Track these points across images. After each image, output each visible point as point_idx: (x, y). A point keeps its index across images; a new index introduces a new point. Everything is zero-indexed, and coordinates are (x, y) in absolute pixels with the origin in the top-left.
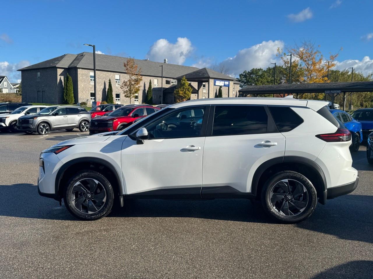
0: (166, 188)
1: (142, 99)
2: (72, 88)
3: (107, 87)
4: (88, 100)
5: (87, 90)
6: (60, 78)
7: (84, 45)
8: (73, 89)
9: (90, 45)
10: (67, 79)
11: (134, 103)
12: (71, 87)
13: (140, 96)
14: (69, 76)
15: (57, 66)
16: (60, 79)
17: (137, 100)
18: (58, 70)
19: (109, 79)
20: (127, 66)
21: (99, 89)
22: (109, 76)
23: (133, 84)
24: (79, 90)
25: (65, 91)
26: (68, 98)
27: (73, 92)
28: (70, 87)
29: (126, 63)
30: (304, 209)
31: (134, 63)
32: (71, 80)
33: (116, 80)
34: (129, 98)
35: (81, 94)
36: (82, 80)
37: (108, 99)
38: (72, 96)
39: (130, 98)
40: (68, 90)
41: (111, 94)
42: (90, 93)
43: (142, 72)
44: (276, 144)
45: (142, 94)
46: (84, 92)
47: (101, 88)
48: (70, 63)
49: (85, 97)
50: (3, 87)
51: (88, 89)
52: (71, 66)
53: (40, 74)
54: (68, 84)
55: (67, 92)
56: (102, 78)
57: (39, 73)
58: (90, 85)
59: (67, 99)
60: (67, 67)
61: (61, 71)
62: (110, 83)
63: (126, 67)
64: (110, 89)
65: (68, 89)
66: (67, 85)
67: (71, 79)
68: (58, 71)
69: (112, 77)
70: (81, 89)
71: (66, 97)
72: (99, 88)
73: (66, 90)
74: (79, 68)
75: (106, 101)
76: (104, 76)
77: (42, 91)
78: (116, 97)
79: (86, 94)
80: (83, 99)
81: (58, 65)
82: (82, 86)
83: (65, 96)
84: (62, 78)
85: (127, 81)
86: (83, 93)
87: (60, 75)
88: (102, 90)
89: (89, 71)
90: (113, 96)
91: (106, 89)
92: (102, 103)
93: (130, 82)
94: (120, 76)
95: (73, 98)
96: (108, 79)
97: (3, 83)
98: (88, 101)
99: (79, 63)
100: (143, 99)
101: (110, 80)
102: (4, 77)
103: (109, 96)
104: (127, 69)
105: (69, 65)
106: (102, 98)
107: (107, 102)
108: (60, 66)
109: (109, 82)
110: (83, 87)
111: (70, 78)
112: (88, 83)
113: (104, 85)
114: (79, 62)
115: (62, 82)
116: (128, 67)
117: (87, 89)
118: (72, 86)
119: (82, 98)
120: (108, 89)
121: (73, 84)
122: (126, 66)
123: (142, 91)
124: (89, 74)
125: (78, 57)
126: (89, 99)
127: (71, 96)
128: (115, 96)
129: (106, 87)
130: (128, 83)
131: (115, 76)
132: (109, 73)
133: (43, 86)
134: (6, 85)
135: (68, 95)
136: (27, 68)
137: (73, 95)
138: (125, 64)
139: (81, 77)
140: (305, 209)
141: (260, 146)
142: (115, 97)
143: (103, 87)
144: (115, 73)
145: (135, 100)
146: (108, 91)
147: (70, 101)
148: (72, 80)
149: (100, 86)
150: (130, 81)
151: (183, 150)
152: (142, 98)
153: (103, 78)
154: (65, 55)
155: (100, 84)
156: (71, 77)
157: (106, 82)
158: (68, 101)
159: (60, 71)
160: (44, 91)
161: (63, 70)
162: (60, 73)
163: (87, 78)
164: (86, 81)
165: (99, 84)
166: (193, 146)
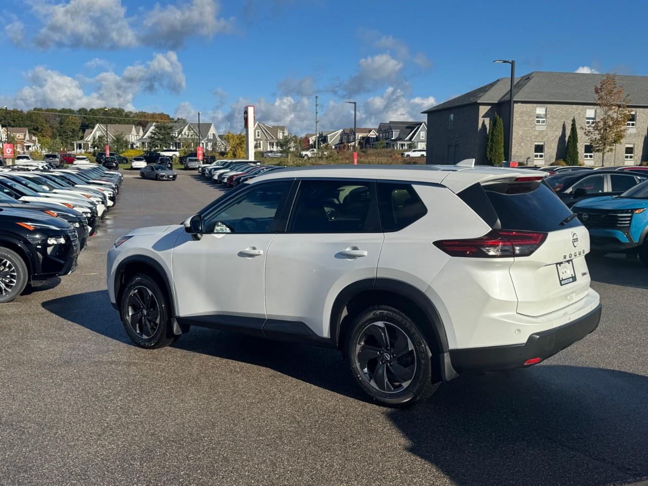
0: (225, 314)
1: (641, 154)
2: (501, 139)
3: (568, 133)
4: (529, 158)
5: (528, 141)
6: (483, 121)
7: (494, 61)
8: (503, 140)
9: (505, 62)
10: (494, 123)
11: (624, 163)
12: (500, 135)
13: (637, 149)
14: (498, 117)
15: (478, 101)
16: (483, 124)
17: (631, 157)
18: (481, 107)
19: (572, 118)
20: (601, 91)
21: (552, 137)
22: (574, 112)
23: (611, 125)
24: (513, 141)
25: (489, 143)
26: (494, 156)
27: (503, 144)
28: (498, 137)
29: (599, 87)
30: (409, 382)
31: (615, 84)
32: (500, 124)
33: (588, 118)
34: (601, 154)
35: (516, 147)
36: (521, 123)
37: (568, 156)
38: (501, 152)
39: (603, 154)
40: (493, 142)
41: (575, 147)
42: (534, 147)
43: (630, 100)
44: (366, 253)
45: (643, 144)
46: (522, 144)
47: (557, 136)
48: (503, 95)
49: (523, 152)
50: (419, 140)
51: (531, 137)
52: (503, 100)
53: (454, 118)
54: (495, 131)
55: (492, 146)
56: (558, 117)
57: (452, 116)
58: (535, 131)
59: (492, 157)
60: (497, 102)
61: (485, 109)
62: (574, 126)
63: (598, 93)
64: (574, 137)
65: (495, 141)
66: (493, 133)
67: (502, 122)
68: (480, 111)
69: (579, 114)
70: (517, 139)
71: (490, 153)
72: (551, 135)
73: (491, 141)
74: (517, 102)
75: (563, 160)
76: (564, 112)
77: (456, 145)
78: (585, 152)
79: (525, 147)
80: (521, 157)
81: (481, 99)
82: (521, 133)
83: (488, 154)
84: (487, 121)
85: (600, 120)
86: (520, 145)
87: (482, 117)
88: (557, 140)
89: (535, 105)
90: (578, 150)
91: (565, 137)
92: (556, 163)
93: (605, 123)
94: (596, 111)
95: (503, 155)
96: (570, 118)
97: (419, 133)
98: (529, 160)
99: (518, 94)
100: (643, 153)
101: (574, 121)
102: (421, 124)
103: (571, 150)
104: (601, 97)
105: (500, 97)
106: (557, 155)
107: (565, 161)
108: (485, 100)
109: (572, 123)
110: (521, 135)
111: (500, 121)
112: (532, 128)
113: (562, 129)
114: (518, 92)
115: (486, 129)
116: (603, 94)
117: (529, 139)
118: (503, 134)
119: (518, 154)
120: (570, 137)
121: (504, 131)
122: (599, 91)
123: (643, 139)
124: (535, 110)
125: (520, 83)
126: (531, 156)
127: (499, 153)
128: (584, 149)
129: (566, 133)
130: (601, 124)
131: (585, 112)
132: (574, 106)
133: (457, 136)
134: (423, 137)
135: (494, 151)
136: (435, 109)
137: (502, 150)
138: (597, 88)
139: (518, 119)
140: (411, 383)
141: (342, 255)
142: (583, 151)
143: (559, 133)
144: (585, 106)
145: (627, 157)
146: (568, 140)
147: (497, 161)
148: (502, 125)
149: (553, 131)
150: (606, 120)
151: (242, 254)
152: (641, 152)
153: (561, 116)
154: (498, 80)
155: (555, 128)
156: (501, 119)
157: (566, 124)
158: (493, 162)
159: (483, 110)
160: (458, 145)
161: (489, 107)
162: (484, 113)
163: (531, 119)
164: (527, 124)
165: (553, 128)
166: (254, 248)
